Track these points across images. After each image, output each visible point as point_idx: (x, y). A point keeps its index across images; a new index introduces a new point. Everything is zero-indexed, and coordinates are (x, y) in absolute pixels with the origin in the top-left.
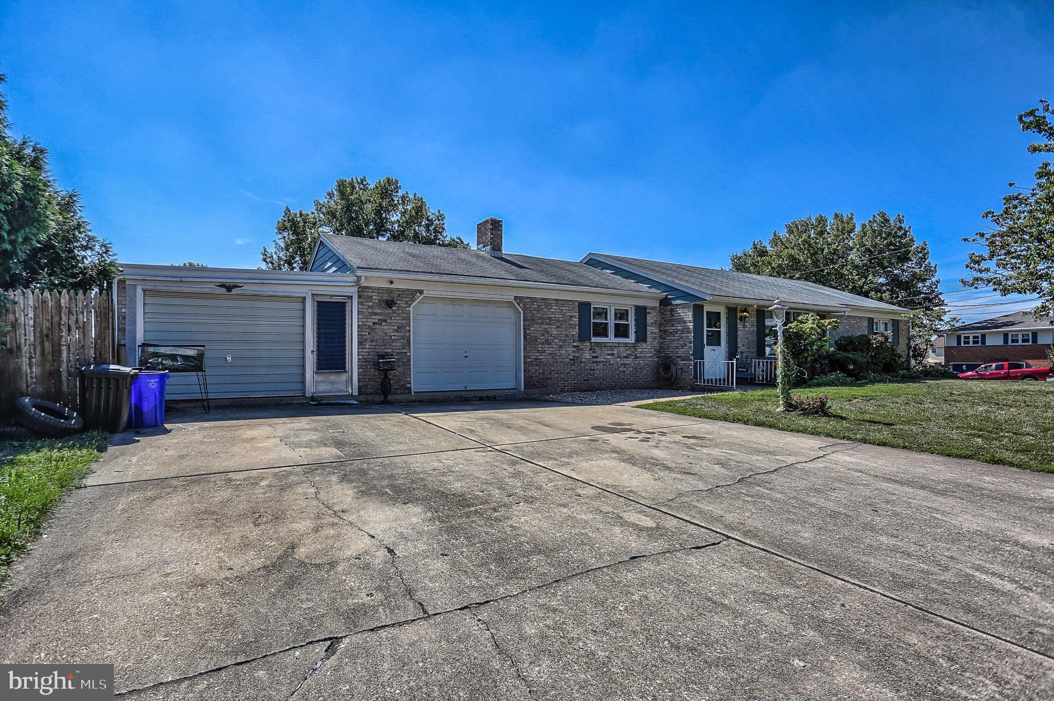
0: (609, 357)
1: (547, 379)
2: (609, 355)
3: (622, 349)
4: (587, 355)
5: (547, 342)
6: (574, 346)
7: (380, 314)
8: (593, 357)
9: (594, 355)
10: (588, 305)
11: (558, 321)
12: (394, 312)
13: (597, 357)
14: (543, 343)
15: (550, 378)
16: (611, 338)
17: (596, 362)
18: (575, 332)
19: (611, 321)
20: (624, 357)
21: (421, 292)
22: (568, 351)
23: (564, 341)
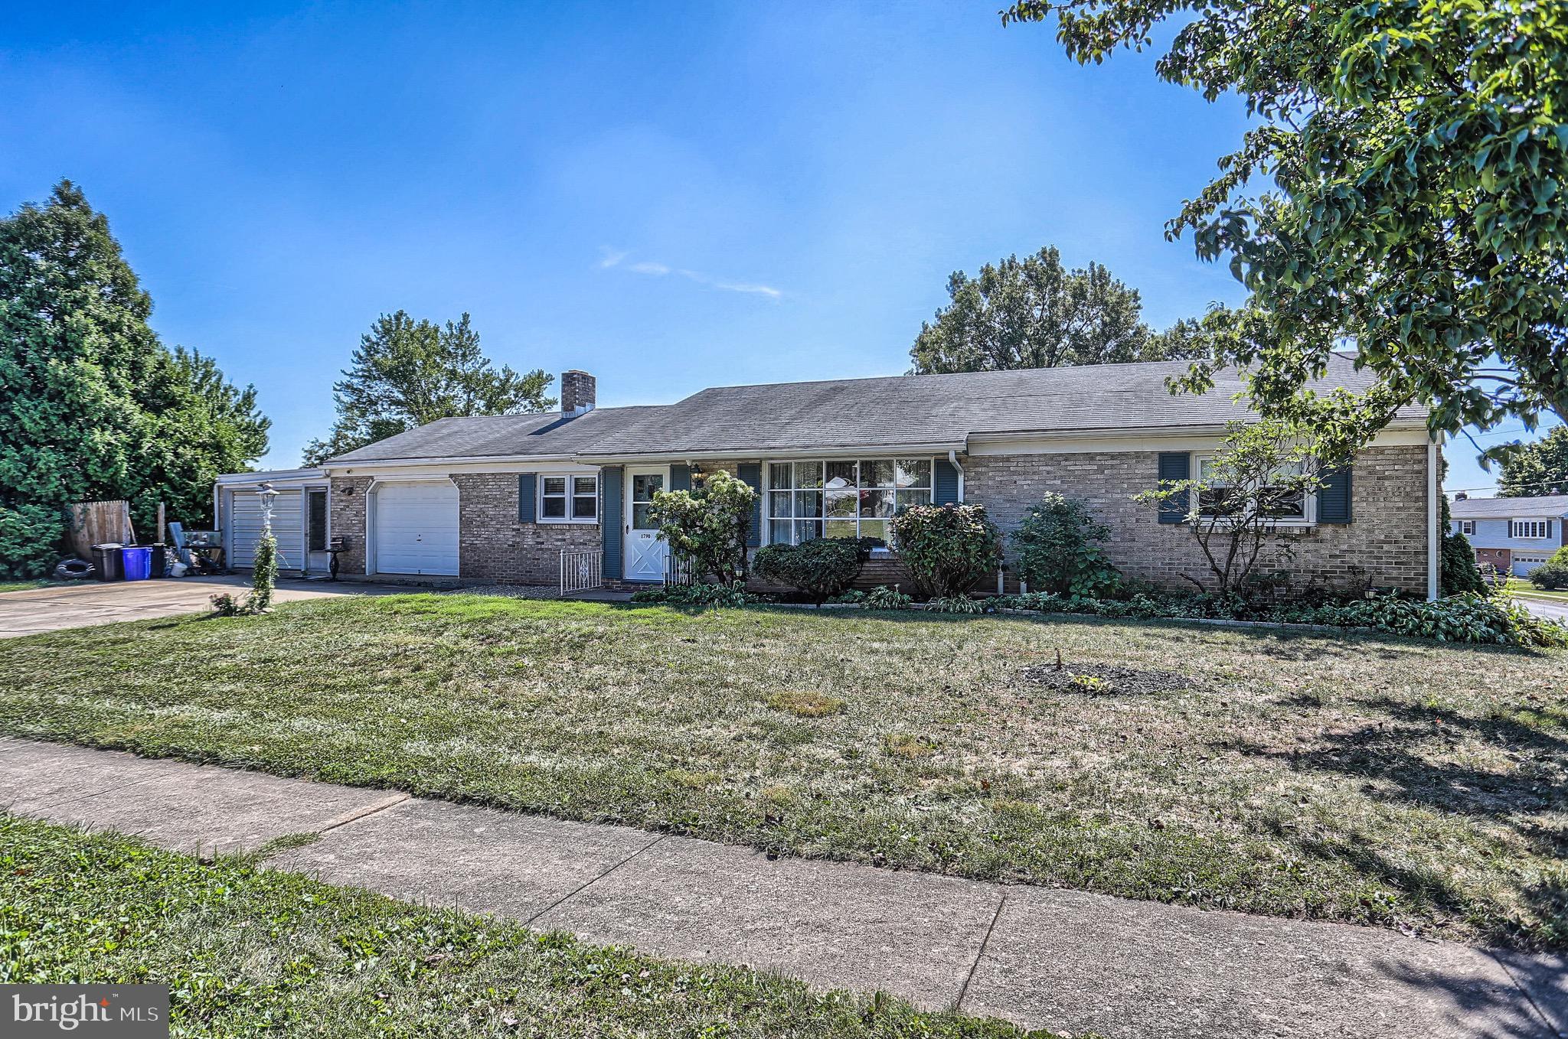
0: (559, 543)
1: (483, 567)
2: (558, 540)
3: (578, 533)
4: (530, 541)
5: (483, 524)
6: (514, 530)
7: (346, 501)
8: (538, 543)
9: (539, 540)
10: (532, 477)
11: (495, 499)
12: (354, 498)
13: (543, 543)
14: (478, 527)
15: (486, 567)
16: (568, 519)
17: (541, 549)
18: (515, 511)
19: (568, 495)
20: (581, 544)
21: (372, 478)
22: (507, 536)
23: (502, 523)
